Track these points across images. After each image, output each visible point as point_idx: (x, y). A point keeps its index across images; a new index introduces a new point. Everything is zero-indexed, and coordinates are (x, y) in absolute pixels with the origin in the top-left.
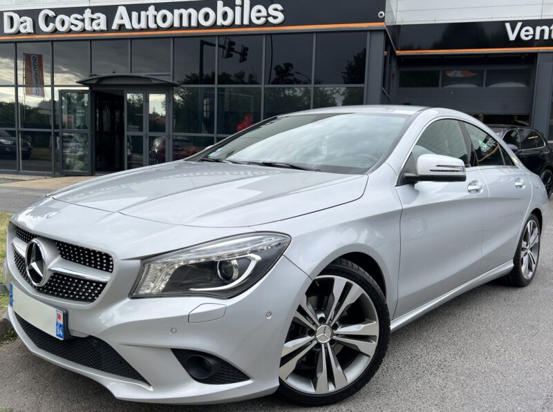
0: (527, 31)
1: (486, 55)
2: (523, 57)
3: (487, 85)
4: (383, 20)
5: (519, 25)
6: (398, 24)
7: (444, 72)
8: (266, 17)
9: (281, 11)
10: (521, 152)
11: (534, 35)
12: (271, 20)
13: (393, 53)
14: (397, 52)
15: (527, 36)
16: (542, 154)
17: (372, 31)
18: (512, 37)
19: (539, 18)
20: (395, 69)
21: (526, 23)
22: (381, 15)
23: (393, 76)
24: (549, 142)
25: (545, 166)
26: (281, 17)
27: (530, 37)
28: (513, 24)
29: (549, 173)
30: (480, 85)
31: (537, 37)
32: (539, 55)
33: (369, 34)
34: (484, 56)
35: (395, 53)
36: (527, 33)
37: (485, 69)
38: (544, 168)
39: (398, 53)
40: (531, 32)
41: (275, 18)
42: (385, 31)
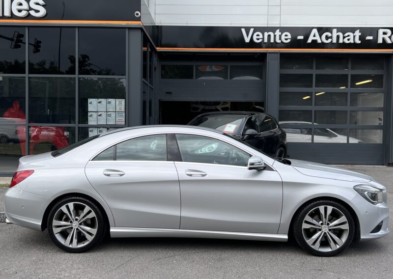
0: (258, 35)
1: (229, 53)
2: (256, 56)
3: (231, 78)
4: (139, 19)
5: (252, 30)
6: (156, 25)
7: (197, 67)
8: (28, 11)
9: (43, 6)
10: (260, 134)
11: (263, 39)
12: (32, 13)
13: (153, 49)
14: (157, 48)
15: (258, 39)
16: (275, 135)
17: (130, 28)
18: (247, 40)
19: (266, 26)
20: (156, 63)
21: (256, 29)
22: (137, 14)
23: (155, 69)
24: (280, 123)
25: (279, 145)
26: (43, 11)
27: (260, 40)
28: (247, 29)
29: (283, 150)
30: (226, 78)
31: (266, 41)
32: (268, 55)
33: (127, 31)
34: (227, 55)
35: (155, 50)
36: (258, 37)
37: (229, 64)
38: (278, 147)
39: (159, 49)
40: (261, 36)
41: (37, 11)
42: (141, 29)
